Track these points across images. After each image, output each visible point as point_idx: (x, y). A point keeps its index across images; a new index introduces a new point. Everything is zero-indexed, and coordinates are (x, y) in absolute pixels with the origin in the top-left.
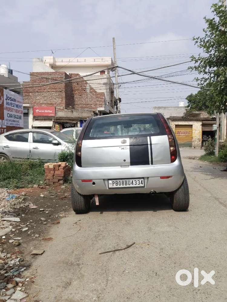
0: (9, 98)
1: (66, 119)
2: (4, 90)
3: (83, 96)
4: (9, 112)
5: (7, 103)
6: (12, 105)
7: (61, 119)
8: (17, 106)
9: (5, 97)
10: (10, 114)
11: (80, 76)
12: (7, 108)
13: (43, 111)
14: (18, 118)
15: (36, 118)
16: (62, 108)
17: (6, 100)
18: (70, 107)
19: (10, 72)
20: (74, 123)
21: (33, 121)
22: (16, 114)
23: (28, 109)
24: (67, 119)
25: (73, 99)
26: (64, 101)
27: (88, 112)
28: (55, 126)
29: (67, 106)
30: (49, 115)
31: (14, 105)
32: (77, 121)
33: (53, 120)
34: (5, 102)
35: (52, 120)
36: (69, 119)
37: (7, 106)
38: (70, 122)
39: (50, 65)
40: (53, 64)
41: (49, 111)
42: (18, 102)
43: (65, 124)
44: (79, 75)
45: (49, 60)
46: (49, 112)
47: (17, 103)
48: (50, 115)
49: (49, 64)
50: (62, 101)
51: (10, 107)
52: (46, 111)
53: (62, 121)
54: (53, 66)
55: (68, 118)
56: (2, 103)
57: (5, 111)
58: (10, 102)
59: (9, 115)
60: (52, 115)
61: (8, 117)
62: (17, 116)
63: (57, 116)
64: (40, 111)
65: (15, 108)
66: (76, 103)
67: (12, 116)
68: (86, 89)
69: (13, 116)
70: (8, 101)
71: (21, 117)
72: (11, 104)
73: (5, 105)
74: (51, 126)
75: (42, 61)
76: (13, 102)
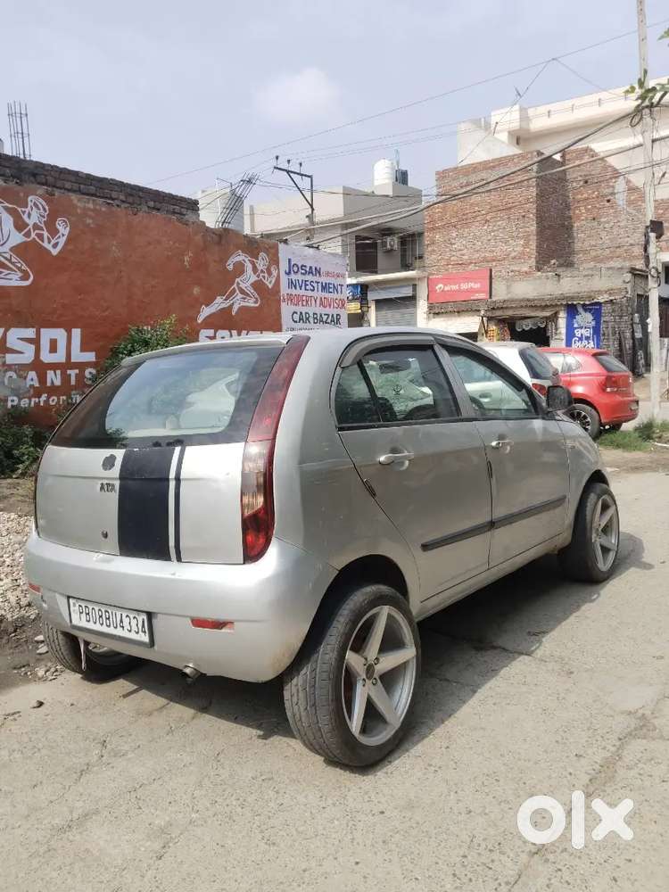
0: (296, 269)
1: (522, 307)
2: (281, 246)
3: (602, 220)
4: (299, 309)
5: (292, 284)
6: (309, 287)
7: (506, 308)
8: (325, 288)
9: (284, 266)
10: (301, 313)
11: (596, 154)
12: (290, 298)
13: (455, 287)
14: (329, 320)
15: (435, 311)
16: (525, 269)
17: (289, 273)
18: (553, 261)
19: (402, 177)
20: (546, 317)
21: (428, 318)
22: (320, 310)
23: (415, 286)
24: (524, 304)
25: (570, 236)
26: (533, 245)
27: (610, 272)
28: (486, 332)
29: (542, 261)
30: (472, 298)
31: (315, 285)
32: (554, 310)
33: (482, 312)
34: (284, 280)
35: (479, 311)
36: (529, 304)
37: (294, 292)
38: (533, 314)
39: (511, 133)
40: (521, 129)
41: (472, 285)
42: (328, 274)
43: (518, 323)
44: (591, 150)
45: (507, 118)
46: (474, 288)
47: (324, 280)
48: (475, 298)
49: (506, 134)
50: (526, 245)
51: (302, 292)
52: (464, 286)
53: (510, 313)
54: (519, 138)
55: (528, 300)
56: (274, 286)
57: (283, 305)
58: (300, 277)
59: (296, 317)
60: (480, 297)
61: (296, 322)
62: (325, 318)
63: (494, 299)
64: (446, 289)
65: (319, 294)
66: (578, 246)
67: (307, 319)
68: (613, 194)
69: (311, 320)
70: (293, 277)
71: (338, 320)
72: (306, 285)
73: (284, 290)
74: (476, 330)
75: (487, 127)
76: (309, 278)
